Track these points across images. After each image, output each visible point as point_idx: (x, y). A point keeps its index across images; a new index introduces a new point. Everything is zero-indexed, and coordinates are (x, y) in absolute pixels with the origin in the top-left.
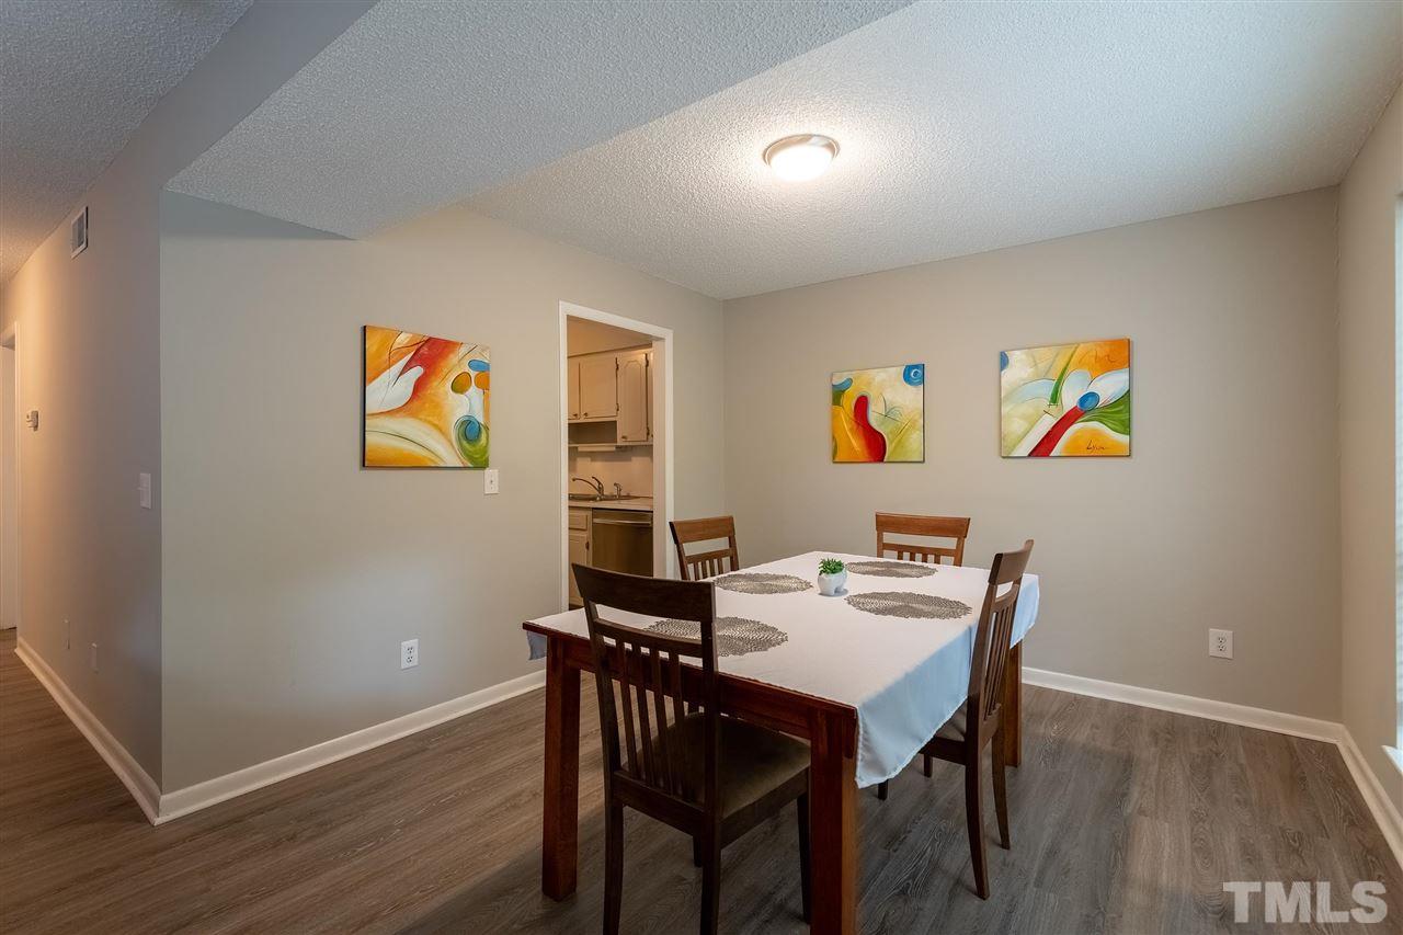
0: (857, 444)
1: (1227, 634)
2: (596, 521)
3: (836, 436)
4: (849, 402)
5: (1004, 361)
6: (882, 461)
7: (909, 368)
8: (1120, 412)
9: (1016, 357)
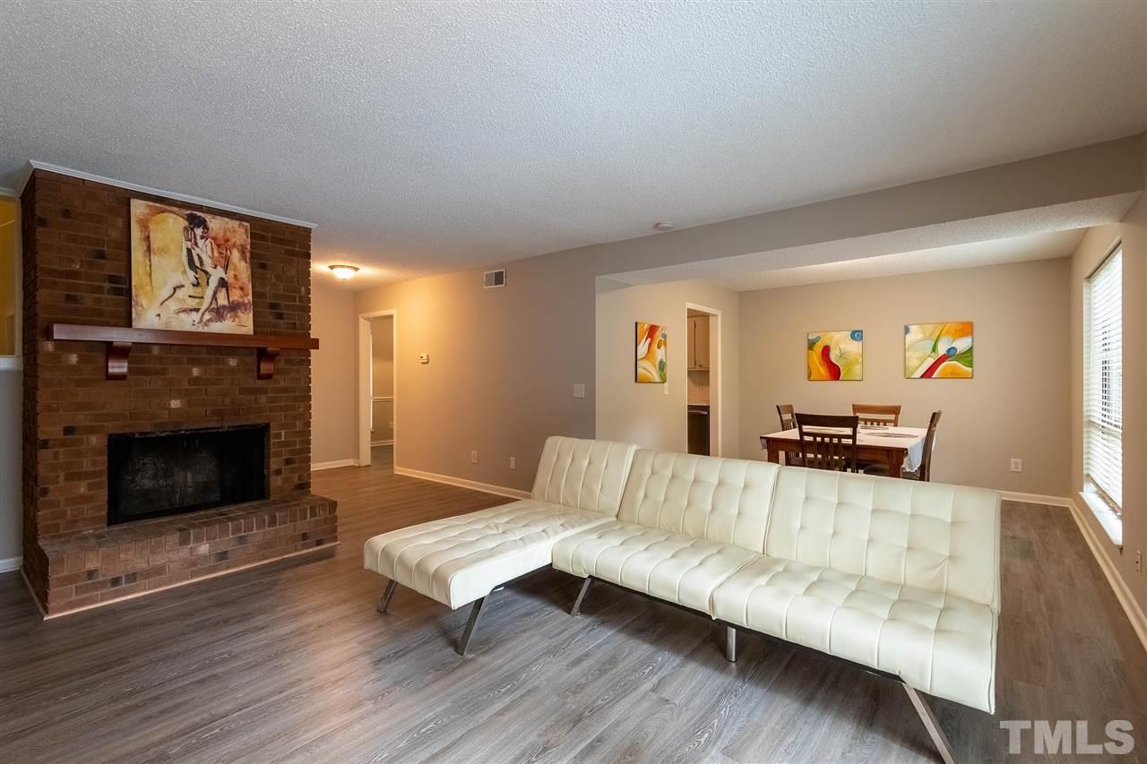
0: (823, 371)
1: (1019, 461)
2: (706, 413)
3: (811, 366)
4: (818, 348)
5: (907, 330)
6: (838, 379)
7: (854, 332)
8: (967, 356)
9: (913, 328)
